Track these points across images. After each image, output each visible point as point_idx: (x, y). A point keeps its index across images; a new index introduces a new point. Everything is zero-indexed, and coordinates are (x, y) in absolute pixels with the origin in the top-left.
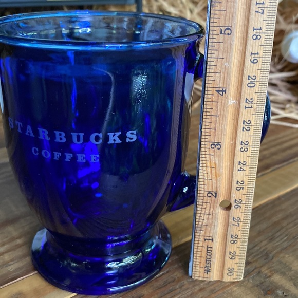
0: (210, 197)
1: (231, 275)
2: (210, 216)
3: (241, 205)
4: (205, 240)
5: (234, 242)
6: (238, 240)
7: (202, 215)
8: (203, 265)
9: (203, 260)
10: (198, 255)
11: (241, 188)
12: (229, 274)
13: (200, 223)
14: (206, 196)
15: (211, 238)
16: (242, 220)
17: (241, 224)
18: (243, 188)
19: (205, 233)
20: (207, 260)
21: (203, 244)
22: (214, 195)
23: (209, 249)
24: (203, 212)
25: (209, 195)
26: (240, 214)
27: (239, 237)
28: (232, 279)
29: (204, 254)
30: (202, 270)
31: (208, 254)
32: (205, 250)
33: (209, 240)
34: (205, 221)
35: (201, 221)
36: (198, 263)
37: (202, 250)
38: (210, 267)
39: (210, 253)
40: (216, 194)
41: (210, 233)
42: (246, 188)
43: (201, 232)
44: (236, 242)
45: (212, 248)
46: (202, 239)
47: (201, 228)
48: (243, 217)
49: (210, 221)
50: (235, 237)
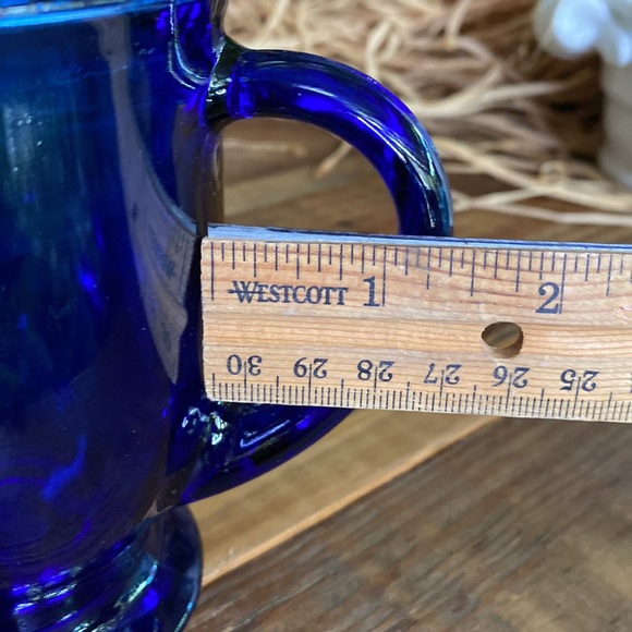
0: (542, 292)
1: (229, 367)
2: (465, 296)
3: (505, 386)
4: (371, 280)
5: (362, 371)
6: (370, 383)
7: (468, 268)
8: (268, 277)
9: (288, 277)
10: (303, 259)
11: (571, 382)
12: (234, 362)
13: (435, 263)
14: (547, 278)
15: (378, 298)
16: (445, 390)
17: (435, 388)
18: (569, 389)
19: (397, 279)
20: (286, 287)
21: (355, 273)
22: (551, 306)
23: (334, 295)
24: (479, 271)
25: (549, 290)
26: (472, 385)
27: (380, 384)
28: (214, 370)
29: (310, 278)
30: (244, 273)
31: (314, 292)
32: (331, 280)
33: (372, 294)
34: (446, 279)
35: (446, 265)
36: (271, 258)
37: (328, 271)
38: (260, 300)
39: (319, 297)
40: (554, 311)
41: (401, 295)
42: (569, 396)
43: (403, 268)
44: (364, 375)
45: (341, 303)
46: (373, 269)
47: (418, 266)
48: (458, 392)
49: (445, 296)
50: (381, 374)
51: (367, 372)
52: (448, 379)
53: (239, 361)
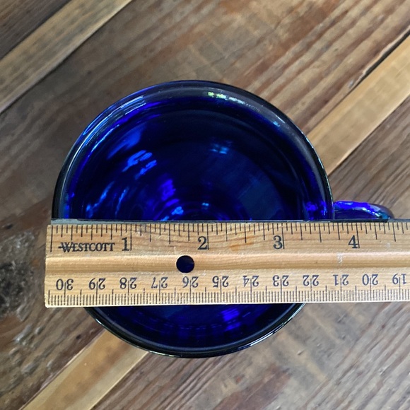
0: (200, 241)
1: (57, 286)
2: (167, 244)
3: (188, 287)
4: (125, 239)
5: (122, 284)
6: (126, 290)
7: (167, 232)
8: (78, 240)
9: (87, 239)
10: (94, 231)
11: (217, 283)
12: (60, 283)
13: (153, 230)
14: (200, 235)
15: (128, 247)
16: (162, 291)
17: (156, 291)
18: (217, 286)
19: (137, 238)
20: (86, 244)
21: (118, 236)
22: (204, 246)
23: (108, 247)
24: (172, 233)
25: (203, 240)
26: (173, 288)
27: (131, 291)
28: (49, 288)
29: (97, 240)
30: (67, 239)
31: (99, 246)
32: (107, 240)
33: (126, 245)
34: (157, 237)
35: (158, 231)
36: (79, 231)
37: (105, 235)
38: (74, 251)
39: (101, 248)
40: (205, 248)
41: (138, 245)
42: (217, 290)
43: (139, 233)
44: (123, 286)
45: (111, 250)
46: (125, 234)
47: (146, 232)
48: (167, 292)
49: (158, 244)
50: (131, 285)
51: (124, 284)
52: (162, 285)
53: (62, 282)
